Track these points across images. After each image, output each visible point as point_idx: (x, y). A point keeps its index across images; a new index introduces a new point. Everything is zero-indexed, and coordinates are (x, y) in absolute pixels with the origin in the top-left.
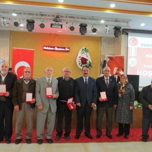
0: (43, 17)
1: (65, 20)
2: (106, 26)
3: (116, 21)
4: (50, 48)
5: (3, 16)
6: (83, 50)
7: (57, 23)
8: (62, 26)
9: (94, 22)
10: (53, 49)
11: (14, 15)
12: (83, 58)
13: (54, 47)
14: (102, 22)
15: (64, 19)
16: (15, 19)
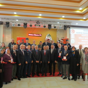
0: (31, 21)
2: (60, 25)
3: (65, 23)
4: (32, 35)
5: (13, 21)
6: (48, 35)
7: (38, 24)
8: (40, 25)
9: (55, 23)
10: (33, 35)
11: (17, 20)
12: (48, 39)
13: (34, 34)
14: (58, 23)
15: (41, 22)
16: (18, 22)
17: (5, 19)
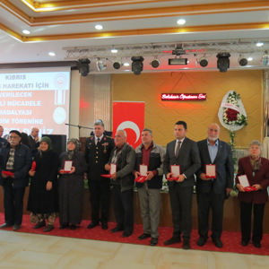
0: (156, 49)
1: (191, 51)
2: (266, 52)
4: (172, 97)
5: (98, 56)
6: (230, 95)
7: (178, 57)
8: (186, 60)
10: (177, 97)
11: (114, 51)
12: (230, 109)
13: (179, 95)
15: (190, 48)
16: (115, 57)
17: (76, 49)
